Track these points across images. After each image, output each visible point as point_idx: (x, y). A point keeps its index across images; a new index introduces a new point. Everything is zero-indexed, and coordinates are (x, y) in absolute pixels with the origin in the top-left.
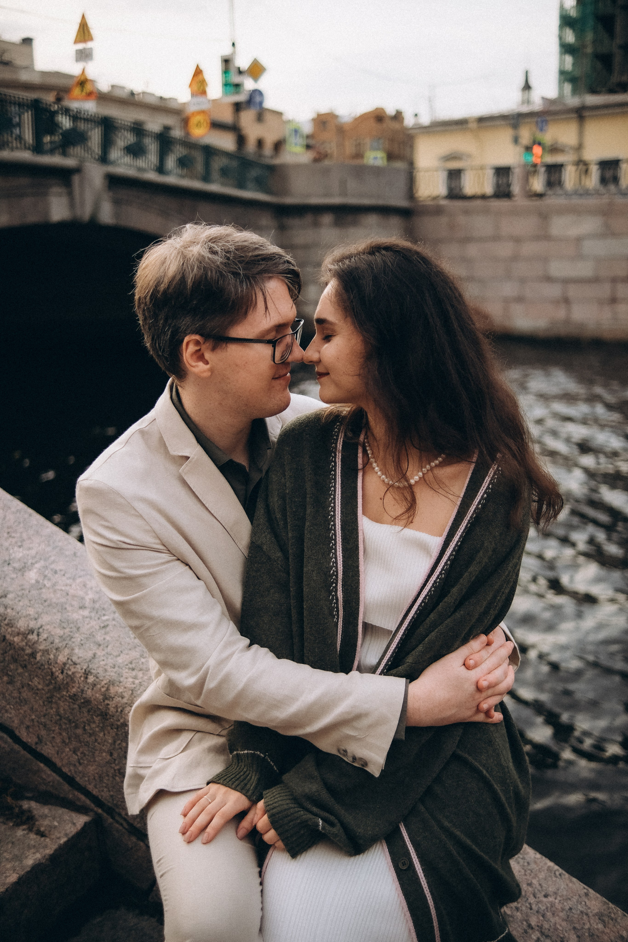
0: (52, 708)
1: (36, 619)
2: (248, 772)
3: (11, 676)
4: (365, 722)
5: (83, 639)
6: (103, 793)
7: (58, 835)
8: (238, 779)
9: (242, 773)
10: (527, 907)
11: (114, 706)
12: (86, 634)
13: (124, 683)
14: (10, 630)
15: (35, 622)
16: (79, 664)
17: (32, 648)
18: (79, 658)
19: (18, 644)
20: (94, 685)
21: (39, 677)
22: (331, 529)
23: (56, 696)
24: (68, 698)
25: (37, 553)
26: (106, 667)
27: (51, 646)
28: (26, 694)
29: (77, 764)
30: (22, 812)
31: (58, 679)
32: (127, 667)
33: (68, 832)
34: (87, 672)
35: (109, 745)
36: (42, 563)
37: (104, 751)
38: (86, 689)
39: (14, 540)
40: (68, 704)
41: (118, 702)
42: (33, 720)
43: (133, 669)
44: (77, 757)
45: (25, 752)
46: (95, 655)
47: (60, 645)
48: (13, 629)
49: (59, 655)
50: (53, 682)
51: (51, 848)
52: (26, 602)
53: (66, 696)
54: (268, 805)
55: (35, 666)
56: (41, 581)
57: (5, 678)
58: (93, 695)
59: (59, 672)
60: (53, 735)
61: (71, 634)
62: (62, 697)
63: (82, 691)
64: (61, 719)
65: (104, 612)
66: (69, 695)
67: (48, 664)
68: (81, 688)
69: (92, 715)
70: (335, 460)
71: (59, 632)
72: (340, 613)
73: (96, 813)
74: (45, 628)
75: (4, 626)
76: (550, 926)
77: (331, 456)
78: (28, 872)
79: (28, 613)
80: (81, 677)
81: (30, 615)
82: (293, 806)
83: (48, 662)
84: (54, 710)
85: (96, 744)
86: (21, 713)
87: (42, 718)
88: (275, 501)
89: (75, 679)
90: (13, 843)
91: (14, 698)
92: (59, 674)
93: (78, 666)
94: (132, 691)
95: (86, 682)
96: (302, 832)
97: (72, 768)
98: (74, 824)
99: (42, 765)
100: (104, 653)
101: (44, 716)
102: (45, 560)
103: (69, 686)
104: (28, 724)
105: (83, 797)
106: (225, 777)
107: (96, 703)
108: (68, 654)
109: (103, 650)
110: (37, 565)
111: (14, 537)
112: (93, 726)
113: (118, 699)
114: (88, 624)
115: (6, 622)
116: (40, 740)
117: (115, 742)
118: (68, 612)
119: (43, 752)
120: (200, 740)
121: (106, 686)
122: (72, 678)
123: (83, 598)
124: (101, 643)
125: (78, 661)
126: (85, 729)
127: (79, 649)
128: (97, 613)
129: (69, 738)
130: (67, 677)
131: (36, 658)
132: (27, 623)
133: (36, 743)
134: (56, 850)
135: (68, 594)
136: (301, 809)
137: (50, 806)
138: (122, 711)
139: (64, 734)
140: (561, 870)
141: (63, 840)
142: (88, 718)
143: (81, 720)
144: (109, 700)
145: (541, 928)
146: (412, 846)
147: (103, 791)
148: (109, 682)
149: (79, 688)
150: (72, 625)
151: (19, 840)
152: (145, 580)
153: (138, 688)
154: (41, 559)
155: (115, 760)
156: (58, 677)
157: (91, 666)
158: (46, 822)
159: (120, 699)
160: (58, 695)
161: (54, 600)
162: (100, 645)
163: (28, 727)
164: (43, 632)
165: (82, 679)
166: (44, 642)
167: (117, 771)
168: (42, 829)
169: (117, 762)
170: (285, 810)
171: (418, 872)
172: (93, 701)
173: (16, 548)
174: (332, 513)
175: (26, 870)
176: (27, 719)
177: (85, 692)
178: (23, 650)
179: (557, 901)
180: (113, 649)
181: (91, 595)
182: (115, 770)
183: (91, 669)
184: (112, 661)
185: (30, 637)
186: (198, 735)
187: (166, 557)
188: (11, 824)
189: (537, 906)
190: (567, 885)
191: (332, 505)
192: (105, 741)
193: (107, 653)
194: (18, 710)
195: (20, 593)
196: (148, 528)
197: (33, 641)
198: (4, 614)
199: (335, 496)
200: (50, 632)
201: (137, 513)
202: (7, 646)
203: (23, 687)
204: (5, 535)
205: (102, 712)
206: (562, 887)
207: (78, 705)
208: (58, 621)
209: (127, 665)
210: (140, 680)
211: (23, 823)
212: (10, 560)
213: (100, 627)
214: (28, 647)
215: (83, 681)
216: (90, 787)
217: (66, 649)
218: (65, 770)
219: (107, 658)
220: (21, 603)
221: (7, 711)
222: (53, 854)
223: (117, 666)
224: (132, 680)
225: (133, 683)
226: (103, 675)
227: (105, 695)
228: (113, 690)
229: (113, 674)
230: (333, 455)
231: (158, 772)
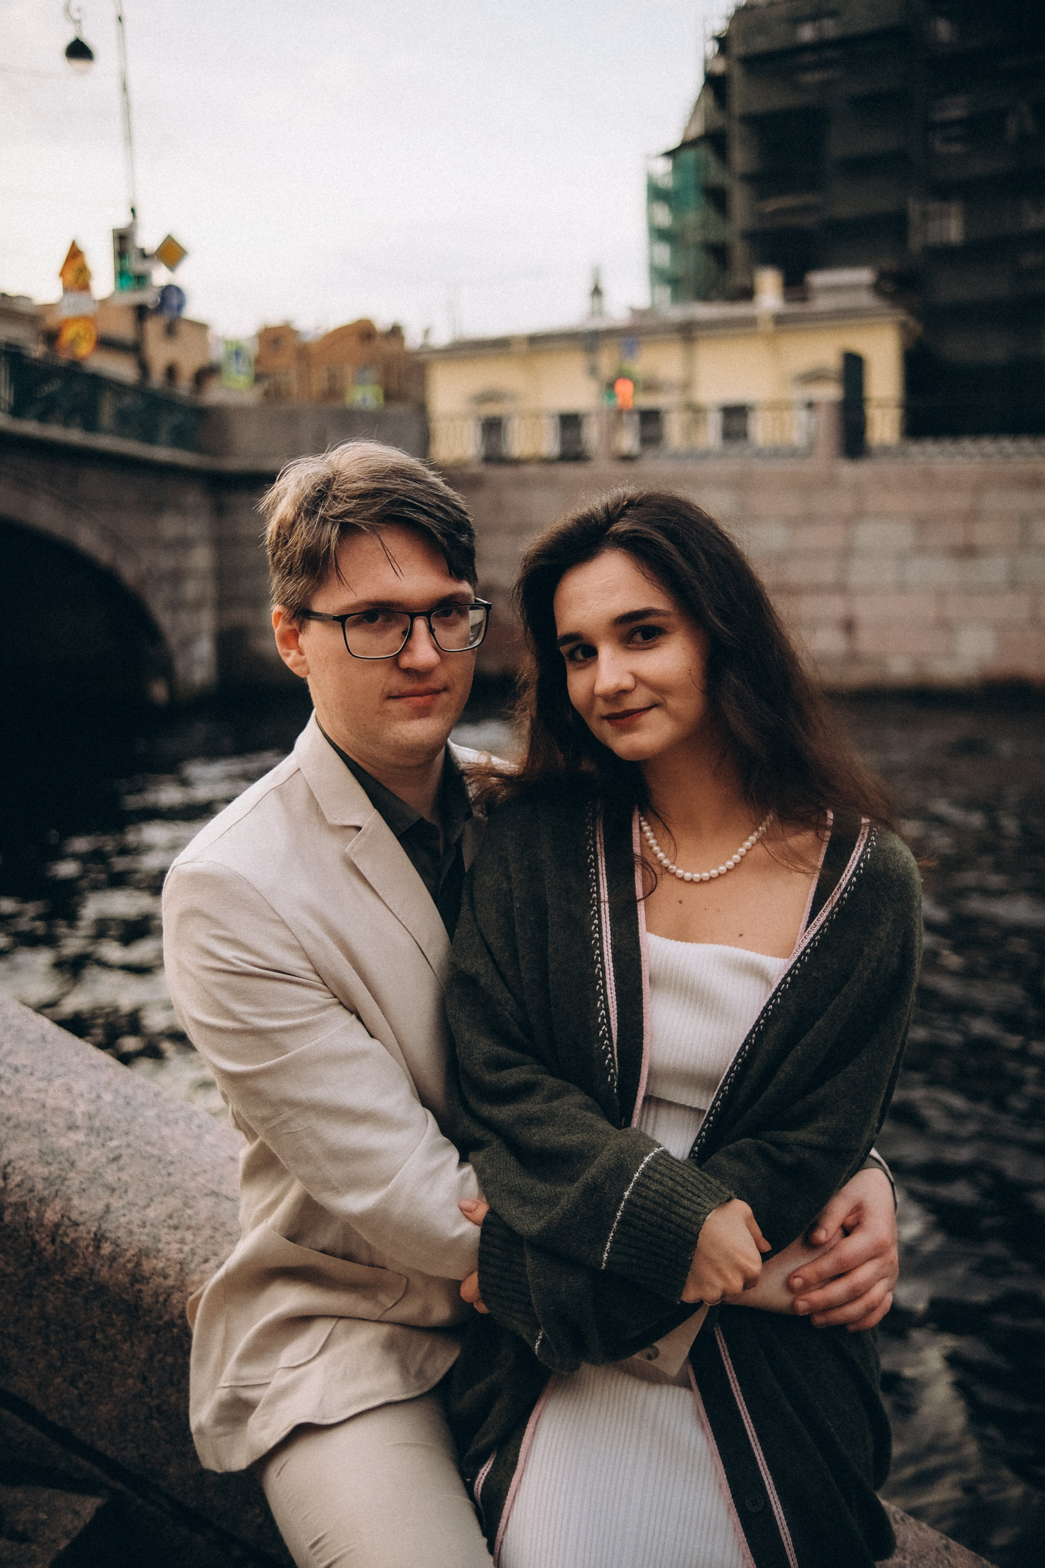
0: (30, 1307)
5: (83, 1180)
6: (125, 1453)
7: (53, 1536)
11: (150, 1292)
12: (88, 1173)
13: (164, 1252)
16: (84, 1223)
18: (81, 1213)
20: (113, 1258)
22: (596, 963)
23: (40, 1285)
24: (62, 1286)
26: (130, 1227)
27: (31, 1195)
29: (77, 1404)
31: (44, 1253)
32: (165, 1224)
33: (69, 1528)
34: (99, 1237)
37: (131, 1375)
38: (98, 1266)
40: (62, 1296)
41: (159, 1286)
43: (176, 1228)
44: (76, 1392)
46: (108, 1207)
47: (46, 1193)
49: (45, 1211)
50: (35, 1258)
53: (60, 1282)
58: (111, 1277)
59: (48, 1239)
60: (31, 1356)
61: (63, 1174)
62: (53, 1285)
63: (92, 1271)
64: (47, 1326)
66: (66, 1281)
67: (27, 1228)
68: (90, 1266)
69: (109, 1312)
70: (595, 849)
71: (41, 1170)
73: (114, 1490)
74: (17, 1166)
80: (88, 1246)
84: (36, 1309)
85: (116, 1364)
89: (77, 1250)
92: (47, 1243)
93: (81, 1228)
94: (181, 1263)
95: (98, 1254)
97: (66, 1412)
98: (77, 1512)
103: (65, 1264)
105: (86, 1465)
107: (117, 1291)
108: (62, 1208)
109: (121, 1198)
112: (113, 1331)
113: (158, 1280)
114: (87, 1155)
117: (151, 1357)
118: (50, 1135)
121: (135, 1259)
122: (71, 1250)
123: (71, 1113)
124: (116, 1185)
125: (81, 1219)
126: (94, 1340)
127: (81, 1198)
128: (98, 1135)
129: (63, 1358)
130: (62, 1249)
135: (44, 1106)
137: (25, 1487)
138: (166, 1300)
139: (54, 1351)
141: (63, 1544)
142: (102, 1318)
143: (88, 1323)
144: (141, 1283)
147: (125, 1448)
148: (140, 1251)
149: (85, 1265)
150: (61, 1158)
153: (190, 1257)
155: (151, 1390)
156: (45, 1249)
157: (104, 1226)
158: (24, 1516)
159: (161, 1279)
160: (44, 1283)
161: (23, 1117)
162: (113, 1190)
164: (14, 1173)
165: (91, 1249)
166: (17, 1189)
168: (19, 1529)
169: (154, 1393)
172: (111, 1288)
174: (597, 935)
177: (96, 1273)
180: (136, 1196)
181: (81, 1108)
182: (150, 1408)
183: (105, 1231)
184: (138, 1216)
192: (133, 1357)
193: (129, 1204)
196: (293, 943)
199: (599, 907)
200: (25, 1172)
201: (277, 917)
205: (129, 1306)
207: (83, 1297)
208: (37, 1152)
209: (164, 1221)
210: (192, 1246)
213: (108, 1158)
215: (92, 1253)
216: (101, 1445)
217: (57, 1199)
218: (53, 1417)
219: (130, 1211)
223: (148, 1224)
224: (177, 1246)
225: (181, 1251)
226: (129, 1240)
227: (134, 1275)
228: (147, 1266)
229: (144, 1238)
230: (591, 842)
231: (283, 1392)
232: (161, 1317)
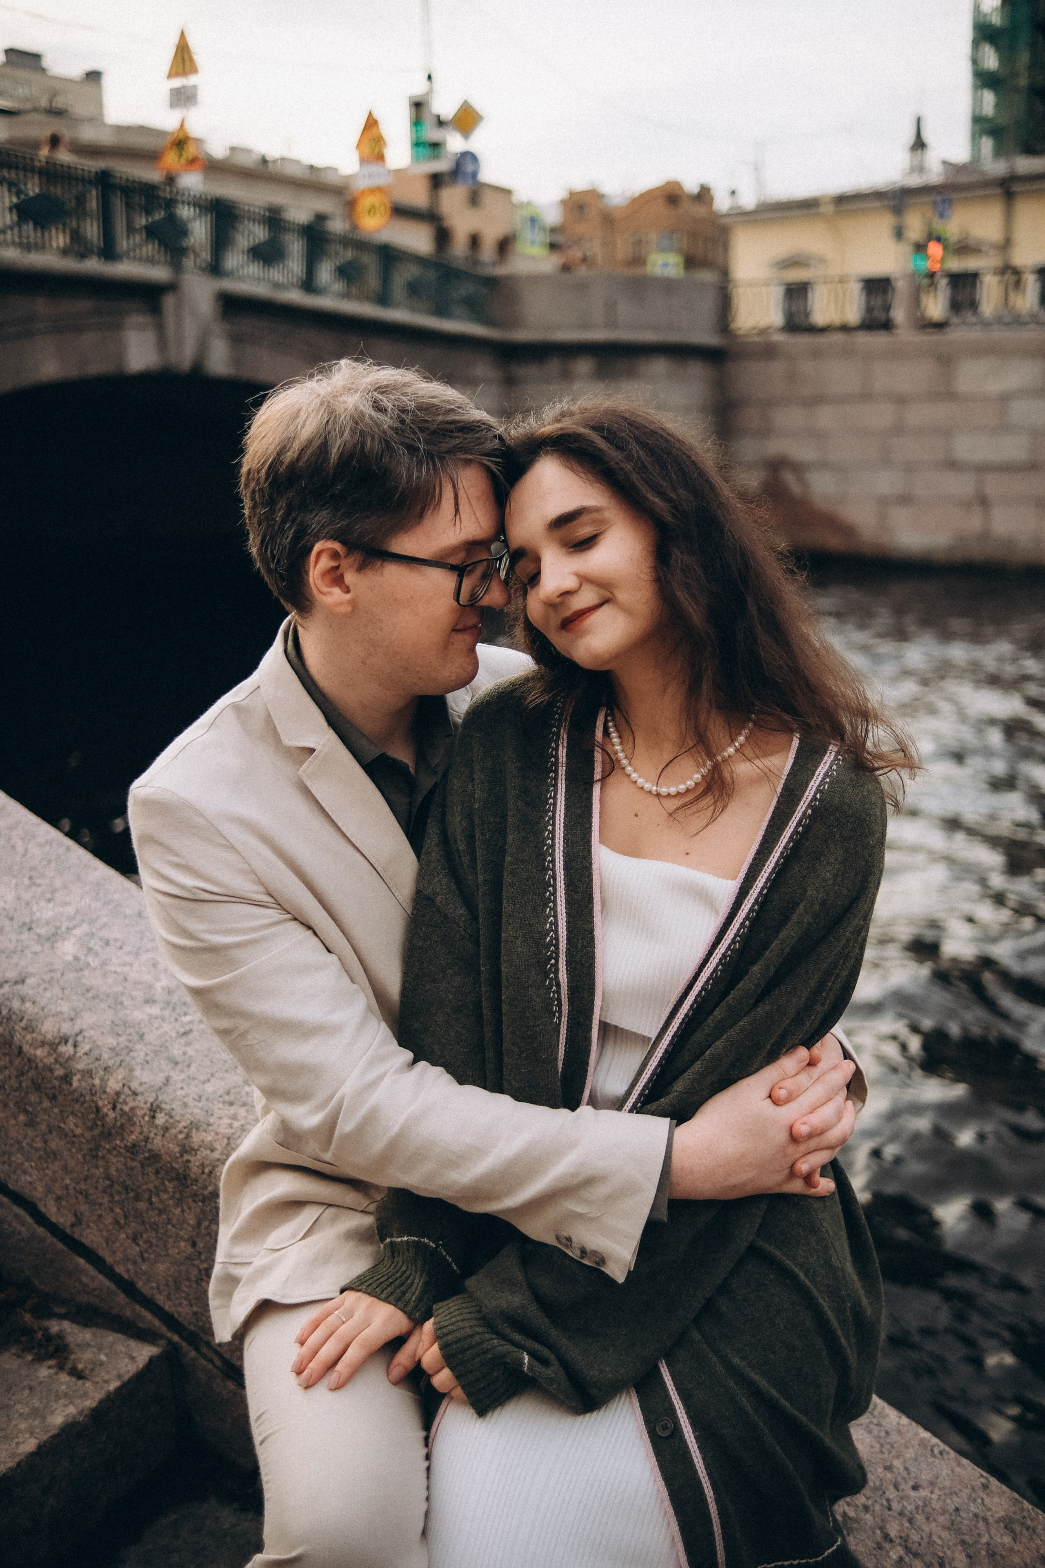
0: (97, 1167)
1: (72, 1020)
2: (408, 1273)
3: (31, 1113)
4: (600, 1191)
5: (148, 1052)
6: (180, 1309)
7: (106, 1377)
8: (392, 1283)
9: (398, 1275)
10: (882, 1505)
11: (198, 1163)
12: (155, 1045)
13: (215, 1127)
14: (29, 1037)
15: (70, 1024)
16: (142, 1093)
17: (65, 1068)
18: (141, 1084)
19: (42, 1061)
20: (166, 1129)
21: (76, 1116)
22: (548, 869)
23: (104, 1148)
24: (122, 1151)
25: (77, 911)
26: (186, 1100)
27: (97, 1064)
28: (55, 1143)
29: (139, 1260)
30: (49, 1338)
31: (107, 1118)
32: (221, 1099)
33: (122, 1372)
34: (154, 1107)
35: (190, 1229)
36: (85, 927)
37: (182, 1239)
38: (152, 1135)
39: (39, 890)
40: (122, 1159)
41: (206, 1158)
42: (66, 1187)
43: (231, 1104)
44: (138, 1248)
45: (55, 1240)
46: (168, 1079)
47: (111, 1063)
48: (34, 1035)
49: (108, 1079)
50: (99, 1123)
51: (93, 1398)
52: (57, 990)
53: (120, 1147)
54: (440, 1328)
55: (70, 1097)
56: (83, 958)
57: (22, 1118)
58: (163, 1146)
59: (109, 1106)
60: (100, 1212)
61: (130, 1045)
62: (114, 1148)
63: (147, 1139)
64: (112, 1186)
65: (185, 1009)
66: (126, 1146)
67: (92, 1094)
68: (145, 1134)
69: (162, 1179)
70: (557, 753)
71: (111, 1041)
72: (563, 1008)
73: (169, 1341)
74: (87, 1035)
75: (20, 1030)
76: (922, 1538)
77: (550, 747)
78: (54, 1437)
79: (59, 1009)
80: (144, 1115)
81: (61, 1013)
82: (480, 1329)
83: (91, 1090)
84: (101, 1170)
85: (170, 1227)
86: (46, 1175)
87: (82, 1182)
88: (456, 822)
89: (135, 1119)
90: (31, 1389)
91: (37, 1150)
92: (109, 1110)
93: (139, 1098)
94: (228, 1139)
95: (153, 1123)
96: (495, 1374)
97: (130, 1267)
98: (132, 1358)
99: (81, 1261)
100: (183, 1076)
101: (85, 1180)
102: (91, 922)
103: (124, 1131)
104: (59, 1193)
105: (148, 1316)
106: (371, 1281)
107: (169, 1159)
108: (124, 1078)
109: (182, 1071)
110: (77, 932)
111: (39, 885)
112: (165, 1196)
113: (205, 1152)
114: (157, 1029)
115: (23, 1024)
116: (79, 1220)
117: (199, 1224)
118: (126, 1008)
119: (83, 1240)
120: (334, 1220)
121: (186, 1130)
122: (129, 1118)
123: (151, 987)
124: (179, 1059)
125: (140, 1090)
126: (151, 1203)
127: (143, 1069)
128: (174, 1009)
129: (126, 1217)
130: (121, 1116)
131: (71, 1085)
132: (57, 1025)
133: (73, 1226)
134: (101, 1402)
135: (126, 979)
136: (495, 1336)
137: (94, 1330)
138: (211, 1171)
139: (118, 1210)
140: (942, 1446)
141: (113, 1386)
142: (157, 1183)
143: (145, 1187)
144: (190, 1154)
145: (906, 1541)
146: (678, 1398)
147: (180, 1304)
148: (191, 1124)
149: (141, 1133)
150: (131, 1030)
151: (41, 1383)
152: (236, 953)
153: (238, 1134)
154: (83, 921)
155: (200, 1253)
156: (107, 1115)
157: (160, 1098)
158: (88, 1355)
159: (208, 1152)
160: (107, 1146)
161: (104, 989)
162: (176, 1063)
163: (59, 1199)
164: (84, 1041)
165: (147, 1118)
166: (85, 1057)
167: (203, 1272)
168: (80, 1366)
169: (203, 1257)
170: (469, 1336)
171: (689, 1442)
172: (164, 1157)
173: (42, 903)
174: (550, 842)
175: (50, 1434)
176: (57, 1185)
177: (150, 1141)
178: (51, 1070)
179: (934, 1496)
180: (198, 1071)
181: (164, 982)
182: (200, 1271)
183: (161, 1102)
184: (196, 1090)
185: (62, 1049)
186: (331, 1210)
187: (274, 915)
188: (30, 1358)
189: (901, 1505)
190: (953, 1471)
191: (550, 827)
192: (183, 1222)
193: (189, 1077)
194: (44, 1170)
195: (47, 978)
196: (243, 866)
197: (67, 1055)
198: (21, 1011)
199: (554, 812)
200: (94, 1042)
201: (225, 842)
202: (25, 1064)
203: (50, 1132)
204: (26, 881)
205: (179, 1174)
206: (944, 1474)
207: (140, 1162)
208: (109, 1023)
209: (221, 1096)
210: (240, 1122)
211: (50, 1357)
212: (32, 922)
213: (178, 1033)
214: (58, 1066)
215: (148, 1122)
216: (160, 1299)
217: (121, 1069)
218: (120, 1270)
219: (188, 1085)
220: (48, 994)
221: (25, 1172)
222: (97, 1407)
223: (203, 1098)
224: (229, 1121)
225: (231, 1126)
226: (182, 1112)
227: (183, 1146)
228: (197, 1138)
229: (197, 1111)
230: (553, 745)
231: (263, 1272)
232: (206, 1187)
